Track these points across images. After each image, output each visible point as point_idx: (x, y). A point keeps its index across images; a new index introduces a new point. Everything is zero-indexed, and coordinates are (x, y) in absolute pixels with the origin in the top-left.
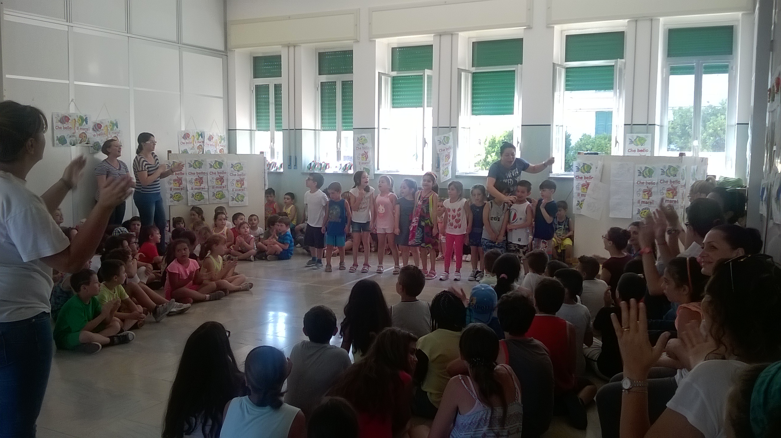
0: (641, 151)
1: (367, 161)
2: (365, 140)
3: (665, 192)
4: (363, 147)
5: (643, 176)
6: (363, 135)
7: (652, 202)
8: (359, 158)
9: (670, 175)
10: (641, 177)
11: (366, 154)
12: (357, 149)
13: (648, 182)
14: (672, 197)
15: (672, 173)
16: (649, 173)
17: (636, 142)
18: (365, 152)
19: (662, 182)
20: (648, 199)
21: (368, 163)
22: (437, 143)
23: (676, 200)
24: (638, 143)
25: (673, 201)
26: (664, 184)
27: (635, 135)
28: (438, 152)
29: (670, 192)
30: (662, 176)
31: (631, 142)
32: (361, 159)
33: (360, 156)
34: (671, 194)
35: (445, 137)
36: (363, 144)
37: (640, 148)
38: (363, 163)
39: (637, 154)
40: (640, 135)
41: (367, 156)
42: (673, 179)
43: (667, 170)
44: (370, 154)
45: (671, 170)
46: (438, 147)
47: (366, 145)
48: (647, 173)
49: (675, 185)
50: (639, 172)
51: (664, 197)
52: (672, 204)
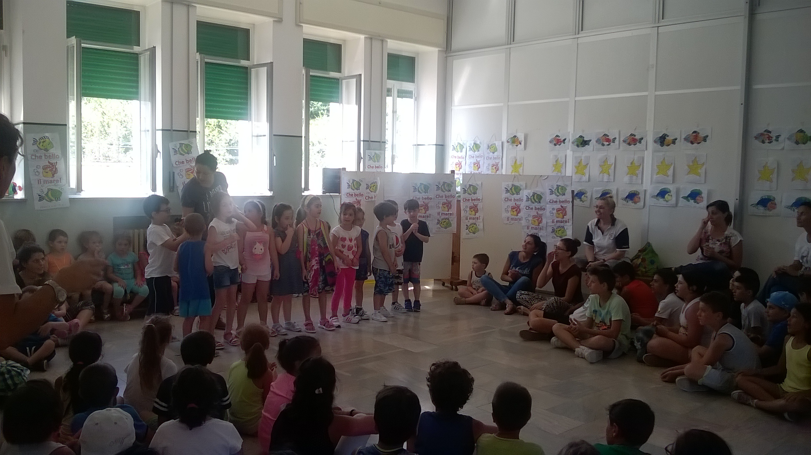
0: (378, 167)
1: (55, 178)
2: (50, 143)
3: (441, 206)
4: (45, 156)
5: (419, 191)
6: (47, 135)
7: (429, 215)
8: (37, 173)
9: (444, 190)
10: (417, 193)
11: (53, 166)
12: (33, 157)
13: (424, 197)
14: (447, 210)
15: (446, 188)
17: (374, 158)
18: (49, 162)
19: (437, 196)
20: (426, 213)
21: (57, 181)
22: (172, 152)
23: (452, 213)
24: (375, 159)
25: (449, 213)
26: (440, 198)
27: (373, 152)
28: (175, 165)
29: (445, 206)
30: (437, 191)
31: (370, 158)
32: (41, 174)
33: (39, 170)
34: (446, 208)
35: (181, 145)
36: (46, 150)
37: (377, 164)
38: (46, 182)
39: (374, 170)
40: (377, 152)
41: (56, 169)
42: (447, 193)
43: (441, 186)
44: (60, 166)
45: (445, 186)
46: (175, 158)
47: (52, 151)
49: (449, 199)
50: (415, 189)
51: (440, 210)
52: (447, 216)
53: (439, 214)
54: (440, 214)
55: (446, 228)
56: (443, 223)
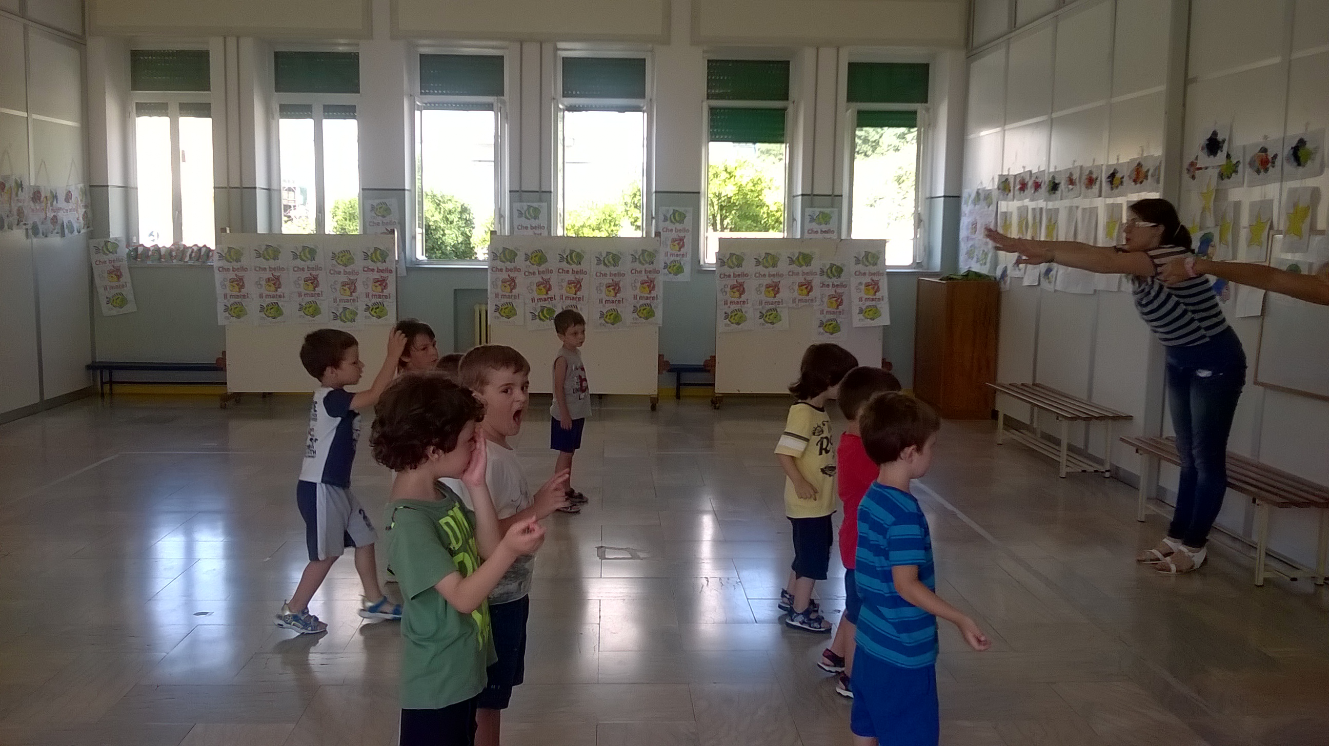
3: (638, 285)
5: (605, 264)
9: (644, 262)
10: (602, 266)
13: (612, 272)
16: (613, 260)
19: (634, 272)
26: (636, 275)
30: (633, 263)
34: (647, 289)
43: (640, 256)
45: (645, 256)
48: (611, 260)
49: (651, 276)
50: (599, 260)
51: (637, 292)
52: (648, 302)
53: (635, 297)
54: (638, 298)
55: (646, 318)
56: (642, 311)
